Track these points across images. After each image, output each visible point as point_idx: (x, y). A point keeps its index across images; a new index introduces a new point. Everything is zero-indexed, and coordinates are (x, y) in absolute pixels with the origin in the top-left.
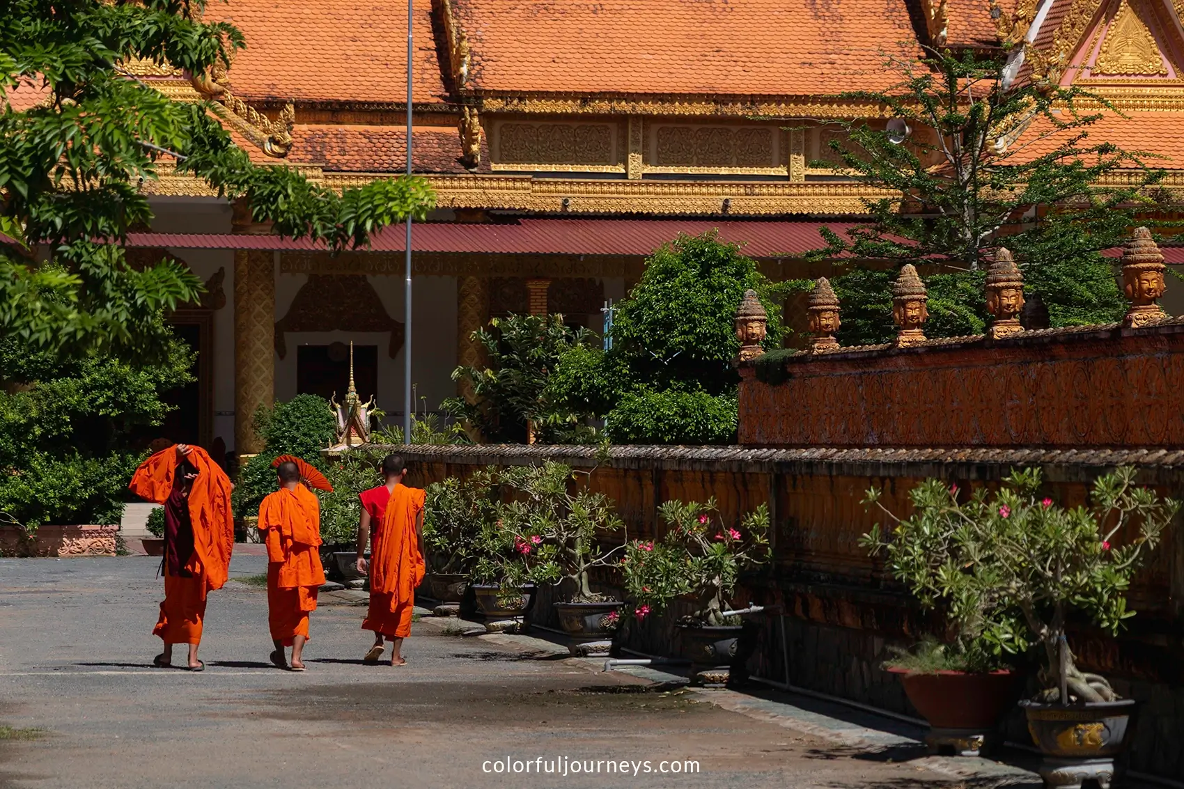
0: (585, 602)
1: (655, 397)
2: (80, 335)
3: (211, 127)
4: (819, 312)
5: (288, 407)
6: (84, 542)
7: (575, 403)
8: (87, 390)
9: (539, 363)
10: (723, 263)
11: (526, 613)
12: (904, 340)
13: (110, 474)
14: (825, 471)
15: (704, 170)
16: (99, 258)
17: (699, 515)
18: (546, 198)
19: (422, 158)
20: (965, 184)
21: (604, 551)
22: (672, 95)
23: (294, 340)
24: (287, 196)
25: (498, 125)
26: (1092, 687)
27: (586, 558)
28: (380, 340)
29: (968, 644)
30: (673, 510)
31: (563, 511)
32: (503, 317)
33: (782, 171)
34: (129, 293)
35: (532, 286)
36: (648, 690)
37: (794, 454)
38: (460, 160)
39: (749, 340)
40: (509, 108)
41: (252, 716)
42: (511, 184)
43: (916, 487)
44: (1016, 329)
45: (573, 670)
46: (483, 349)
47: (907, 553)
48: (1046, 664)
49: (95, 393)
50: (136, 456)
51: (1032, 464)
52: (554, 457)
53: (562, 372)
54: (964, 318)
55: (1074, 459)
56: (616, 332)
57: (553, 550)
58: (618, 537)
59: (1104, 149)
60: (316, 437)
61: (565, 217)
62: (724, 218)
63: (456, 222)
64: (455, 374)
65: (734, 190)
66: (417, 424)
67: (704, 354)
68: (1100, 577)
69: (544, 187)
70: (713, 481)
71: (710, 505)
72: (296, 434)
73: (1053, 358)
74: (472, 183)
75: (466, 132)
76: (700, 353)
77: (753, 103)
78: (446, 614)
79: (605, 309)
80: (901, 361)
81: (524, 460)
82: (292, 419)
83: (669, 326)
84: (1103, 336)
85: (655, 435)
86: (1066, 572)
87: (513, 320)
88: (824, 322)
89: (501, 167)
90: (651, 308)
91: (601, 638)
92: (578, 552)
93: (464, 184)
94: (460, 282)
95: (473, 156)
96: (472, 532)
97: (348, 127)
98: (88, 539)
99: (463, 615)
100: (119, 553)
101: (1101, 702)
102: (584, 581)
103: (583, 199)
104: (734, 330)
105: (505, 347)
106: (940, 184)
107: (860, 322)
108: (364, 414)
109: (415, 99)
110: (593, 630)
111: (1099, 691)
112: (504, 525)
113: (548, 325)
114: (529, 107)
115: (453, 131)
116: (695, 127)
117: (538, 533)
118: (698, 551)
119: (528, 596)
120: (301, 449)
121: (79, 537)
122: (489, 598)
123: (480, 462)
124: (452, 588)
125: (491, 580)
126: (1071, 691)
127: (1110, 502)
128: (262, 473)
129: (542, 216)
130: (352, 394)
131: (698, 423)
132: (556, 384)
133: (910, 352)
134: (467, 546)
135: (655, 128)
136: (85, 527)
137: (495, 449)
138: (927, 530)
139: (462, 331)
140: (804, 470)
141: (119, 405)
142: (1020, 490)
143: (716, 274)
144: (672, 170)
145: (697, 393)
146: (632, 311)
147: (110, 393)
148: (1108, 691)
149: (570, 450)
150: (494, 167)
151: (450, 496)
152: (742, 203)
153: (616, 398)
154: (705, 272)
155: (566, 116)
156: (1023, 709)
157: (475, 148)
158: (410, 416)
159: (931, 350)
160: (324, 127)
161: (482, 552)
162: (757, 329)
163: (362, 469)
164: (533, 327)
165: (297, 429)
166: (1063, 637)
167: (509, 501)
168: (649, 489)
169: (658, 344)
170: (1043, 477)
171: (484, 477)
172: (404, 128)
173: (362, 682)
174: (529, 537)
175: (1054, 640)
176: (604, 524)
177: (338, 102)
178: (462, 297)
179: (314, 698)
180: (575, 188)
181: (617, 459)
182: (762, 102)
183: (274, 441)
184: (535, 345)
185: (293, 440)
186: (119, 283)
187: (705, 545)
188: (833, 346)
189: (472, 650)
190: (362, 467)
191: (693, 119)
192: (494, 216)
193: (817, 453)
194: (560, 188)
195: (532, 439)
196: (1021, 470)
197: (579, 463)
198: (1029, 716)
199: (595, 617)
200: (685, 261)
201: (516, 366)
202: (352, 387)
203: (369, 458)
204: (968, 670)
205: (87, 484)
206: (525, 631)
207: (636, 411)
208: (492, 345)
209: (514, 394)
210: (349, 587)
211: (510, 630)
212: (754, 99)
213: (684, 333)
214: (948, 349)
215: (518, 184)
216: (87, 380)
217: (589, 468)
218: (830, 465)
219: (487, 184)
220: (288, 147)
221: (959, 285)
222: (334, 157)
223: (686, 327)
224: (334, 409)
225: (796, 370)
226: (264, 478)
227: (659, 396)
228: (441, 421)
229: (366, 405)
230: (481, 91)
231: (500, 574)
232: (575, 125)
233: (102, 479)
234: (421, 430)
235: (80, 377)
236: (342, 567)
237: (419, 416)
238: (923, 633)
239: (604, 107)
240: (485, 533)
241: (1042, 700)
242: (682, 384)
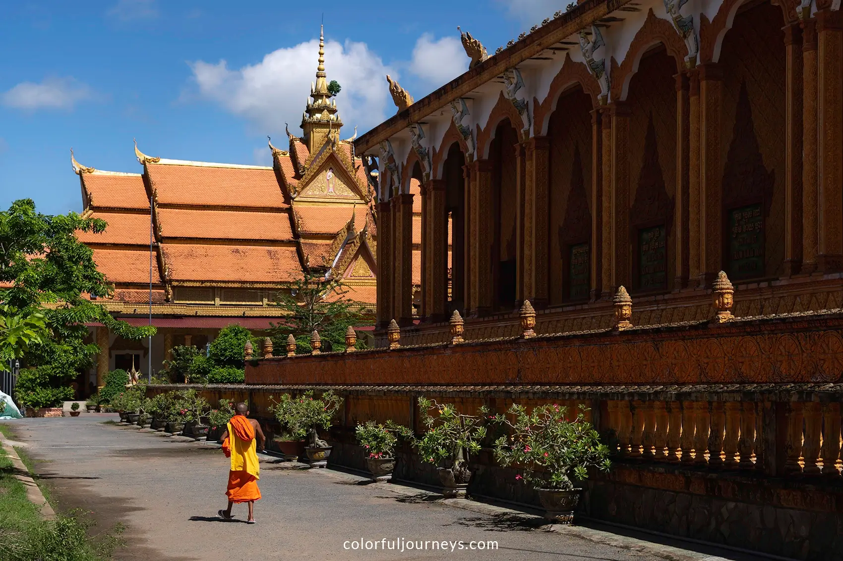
0: (199, 426)
1: (221, 370)
2: (73, 361)
3: (104, 310)
4: (267, 347)
5: (113, 373)
6: (52, 413)
7: (199, 372)
8: (53, 369)
9: (189, 360)
10: (241, 332)
11: (183, 430)
12: (289, 355)
13: (60, 393)
14: (262, 391)
15: (238, 303)
16: (76, 342)
17: (229, 403)
18: (191, 311)
19: (153, 299)
20: (310, 310)
21: (205, 413)
22: (229, 281)
23: (114, 353)
24: (123, 328)
25: (176, 290)
26: (322, 443)
27: (200, 415)
28: (141, 353)
29: (295, 434)
30: (223, 401)
31: (193, 402)
32: (179, 346)
33: (261, 303)
34: (83, 350)
35: (186, 337)
36: (216, 449)
37: (255, 387)
38: (165, 300)
39: (248, 354)
40: (180, 284)
41: (109, 456)
42: (180, 307)
43: (282, 395)
44: (318, 352)
45: (196, 444)
46: (172, 355)
47: (280, 412)
48: (311, 438)
49: (55, 370)
50: (68, 388)
51: (311, 389)
52: (191, 388)
53: (195, 363)
54: (309, 348)
55: (322, 388)
56: (210, 352)
57: (191, 413)
58: (209, 409)
59: (349, 300)
60: (122, 381)
61: (196, 316)
62: (244, 317)
63: (164, 318)
64: (164, 362)
65: (246, 309)
66: (152, 378)
67: (236, 358)
68: (324, 417)
69: (190, 308)
70: (234, 394)
71: (232, 400)
72: (116, 381)
73: (328, 360)
74: (168, 307)
75: (167, 291)
76: (234, 358)
77: (252, 283)
78: (161, 431)
79: (207, 345)
80: (288, 360)
81: (183, 388)
82: (114, 376)
83: (225, 350)
84: (340, 355)
85: (221, 381)
86: (316, 416)
87: (181, 347)
88: (268, 350)
89: (178, 302)
90: (220, 345)
91: (204, 436)
92: (198, 413)
93: (166, 307)
94: (165, 336)
95: (169, 299)
96: (168, 408)
97: (131, 290)
98: (53, 412)
99: (166, 431)
100: (62, 416)
101: (324, 447)
102: (199, 421)
103: (201, 311)
104: (244, 351)
105: (179, 355)
106: (303, 310)
107: (280, 349)
108: (137, 375)
109: (152, 282)
110: (201, 434)
111: (324, 444)
112: (177, 406)
113: (191, 348)
114: (185, 284)
115: (163, 291)
116: (235, 290)
117: (187, 408)
118: (229, 412)
119: (184, 425)
120: (117, 385)
121: (51, 411)
122: (173, 426)
123: (171, 389)
124: (162, 424)
125: (174, 421)
126: (317, 444)
127: (327, 399)
128: (105, 392)
129: (190, 316)
130: (133, 369)
131: (234, 377)
132: (193, 366)
133: (291, 358)
134: (167, 412)
135: (223, 291)
136: (52, 408)
137: (175, 385)
138: (284, 406)
139: (165, 350)
140: (257, 391)
141: (63, 373)
142: (308, 396)
143: (240, 336)
144: (228, 303)
145: (234, 369)
146: (215, 346)
147: (60, 369)
148: (326, 444)
149: (196, 385)
150: (175, 302)
151: (162, 399)
152: (249, 313)
153: (210, 370)
154: (236, 334)
155: (196, 287)
156: (305, 449)
157: (169, 296)
158: (150, 375)
159: (296, 358)
160: (124, 290)
161: (171, 414)
162: (250, 351)
163: (136, 391)
164: (187, 349)
165: (116, 379)
166: (315, 431)
167: (179, 400)
168: (217, 395)
169: (222, 355)
170: (314, 392)
171: (172, 393)
172: (149, 291)
173: (139, 448)
174: (184, 409)
175: (313, 432)
176: (205, 405)
177: (128, 282)
178: (165, 340)
179: (126, 452)
180: (199, 308)
181: (209, 388)
182: (255, 283)
183: (109, 383)
184: (188, 354)
185: (115, 382)
186: (81, 348)
187: (231, 411)
188: (270, 356)
189: (168, 440)
190: (137, 390)
191: (234, 288)
192: (175, 316)
193: (261, 387)
194: (195, 308)
195: (186, 382)
196: (308, 391)
197: (198, 389)
198: (307, 450)
199: (202, 430)
200: (230, 332)
201: (182, 360)
202: (133, 368)
203: (139, 388)
204: (295, 440)
205: (53, 396)
206: (183, 435)
207: (216, 374)
208: (175, 354)
209: (181, 368)
210: (133, 424)
211: (179, 435)
212: (253, 282)
213: (229, 352)
214: (301, 357)
215: (182, 307)
216: (54, 366)
217: (201, 391)
218: (264, 390)
219: (173, 307)
220: (113, 296)
221: (308, 338)
222: (127, 299)
223: (230, 350)
224: (128, 374)
225: (260, 363)
226: (106, 394)
227: (223, 370)
228: (159, 376)
229: (138, 373)
230: (171, 280)
231: (176, 419)
232: (199, 290)
233: (58, 394)
234: (153, 379)
235: (51, 365)
236: (130, 418)
237: (153, 375)
238: (283, 431)
239: (208, 284)
240: (172, 408)
241: (310, 447)
242: (229, 366)
